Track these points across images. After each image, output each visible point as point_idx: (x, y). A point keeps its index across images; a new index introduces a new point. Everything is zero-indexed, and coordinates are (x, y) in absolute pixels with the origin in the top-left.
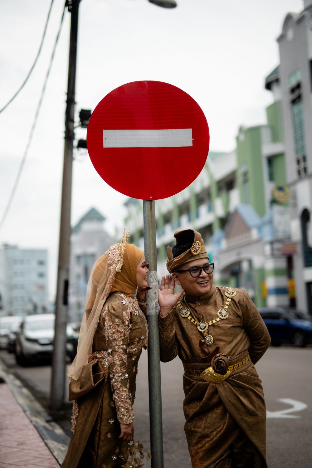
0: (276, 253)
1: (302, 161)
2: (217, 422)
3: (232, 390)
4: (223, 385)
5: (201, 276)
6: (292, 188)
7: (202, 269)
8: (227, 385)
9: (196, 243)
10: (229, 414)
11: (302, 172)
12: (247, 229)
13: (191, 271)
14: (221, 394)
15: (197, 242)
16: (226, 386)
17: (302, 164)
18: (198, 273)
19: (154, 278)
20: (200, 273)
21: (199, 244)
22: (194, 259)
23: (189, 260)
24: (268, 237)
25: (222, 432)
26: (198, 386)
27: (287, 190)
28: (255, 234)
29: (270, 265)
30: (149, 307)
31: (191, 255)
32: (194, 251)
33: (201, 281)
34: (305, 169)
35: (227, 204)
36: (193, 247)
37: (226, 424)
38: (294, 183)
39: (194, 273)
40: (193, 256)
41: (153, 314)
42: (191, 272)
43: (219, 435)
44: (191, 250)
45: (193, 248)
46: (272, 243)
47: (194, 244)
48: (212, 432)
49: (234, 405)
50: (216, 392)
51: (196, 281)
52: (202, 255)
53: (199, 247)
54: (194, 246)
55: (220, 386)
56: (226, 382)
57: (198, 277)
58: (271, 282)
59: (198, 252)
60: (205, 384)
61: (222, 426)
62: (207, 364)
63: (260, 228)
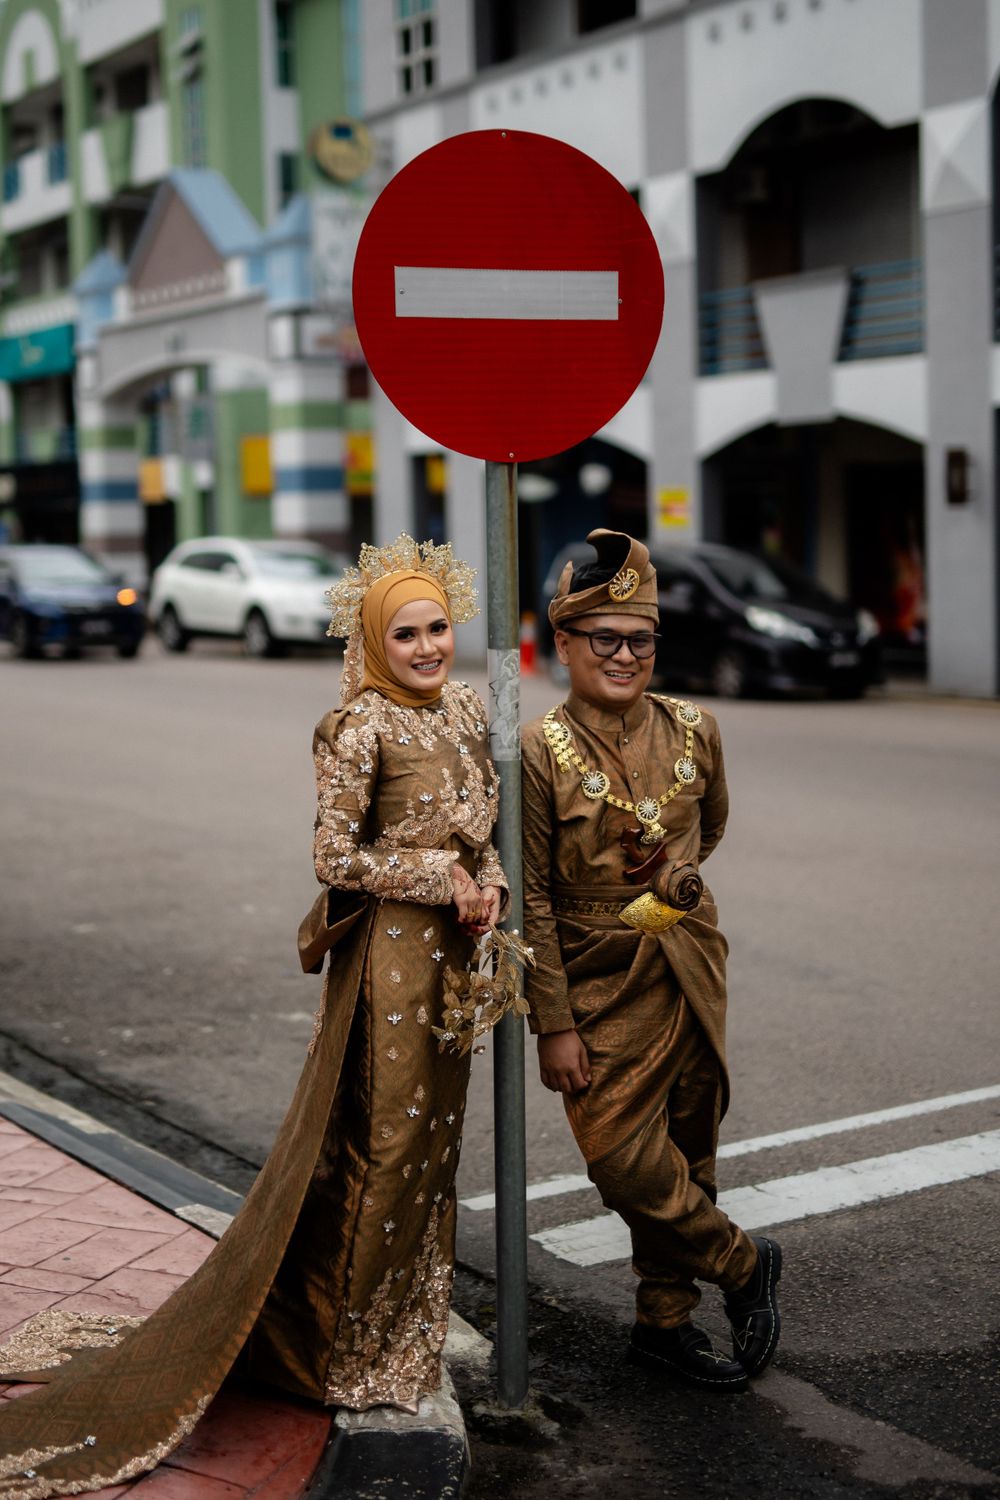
0: (309, 348)
1: (417, 38)
2: (656, 1024)
3: (693, 943)
4: (674, 934)
5: (616, 656)
6: (380, 132)
7: (625, 642)
8: (682, 933)
9: (626, 572)
10: (686, 998)
11: (418, 77)
12: (213, 259)
13: (597, 638)
14: (674, 956)
15: (629, 570)
16: (680, 936)
17: (419, 53)
18: (611, 648)
19: (514, 668)
20: (617, 650)
21: (633, 576)
22: (612, 611)
23: (598, 610)
24: (285, 296)
25: (670, 1045)
26: (614, 941)
27: (363, 135)
28: (237, 279)
29: (287, 389)
30: (501, 741)
31: (605, 598)
32: (617, 592)
33: (614, 671)
34: (429, 67)
35: (125, 153)
36: (615, 581)
37: (678, 1027)
38: (388, 114)
39: (604, 644)
40: (609, 601)
41: (511, 759)
42: (594, 640)
43: (663, 1055)
44: (608, 587)
45: (614, 583)
46: (298, 314)
47: (621, 575)
48: (646, 1050)
49: (695, 979)
50: (659, 951)
51: (600, 666)
52: (637, 606)
53: (632, 585)
54: (618, 579)
55: (667, 938)
56: (680, 927)
57: (609, 657)
58: (289, 449)
59: (626, 596)
60: (631, 937)
61: (668, 1033)
62: (638, 887)
63: (257, 258)
